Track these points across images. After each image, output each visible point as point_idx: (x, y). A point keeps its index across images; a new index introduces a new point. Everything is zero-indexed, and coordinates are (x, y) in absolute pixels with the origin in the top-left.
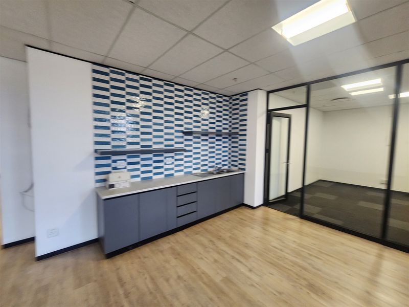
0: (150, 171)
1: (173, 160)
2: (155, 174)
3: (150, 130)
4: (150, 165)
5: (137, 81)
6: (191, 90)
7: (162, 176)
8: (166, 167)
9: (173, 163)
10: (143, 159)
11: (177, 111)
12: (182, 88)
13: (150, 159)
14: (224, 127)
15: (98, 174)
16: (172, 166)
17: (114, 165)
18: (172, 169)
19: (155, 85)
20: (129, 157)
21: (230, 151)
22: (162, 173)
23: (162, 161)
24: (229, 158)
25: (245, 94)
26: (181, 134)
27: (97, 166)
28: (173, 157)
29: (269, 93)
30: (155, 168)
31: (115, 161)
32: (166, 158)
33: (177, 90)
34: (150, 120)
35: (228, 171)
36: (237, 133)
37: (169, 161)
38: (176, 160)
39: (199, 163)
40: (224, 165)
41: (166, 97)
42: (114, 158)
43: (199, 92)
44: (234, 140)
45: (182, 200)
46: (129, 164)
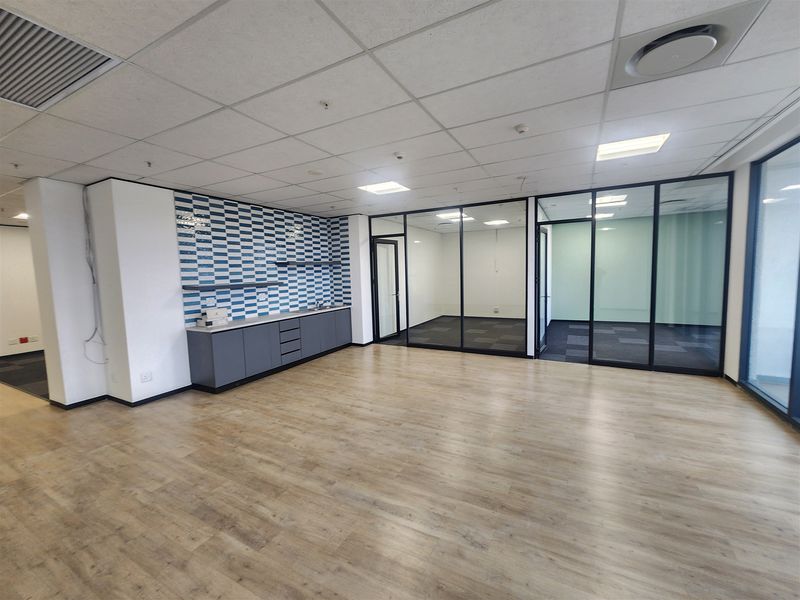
0: (243, 310)
1: (267, 296)
2: (247, 313)
3: (239, 262)
4: (242, 302)
5: (221, 207)
6: (282, 214)
7: (256, 314)
8: (259, 304)
9: (266, 300)
10: (233, 296)
11: (267, 238)
12: (272, 212)
13: (242, 295)
14: (323, 255)
15: (187, 313)
16: (266, 303)
17: (203, 303)
18: (266, 307)
19: (240, 210)
20: (218, 293)
21: (332, 285)
22: (255, 312)
23: (254, 298)
24: (332, 293)
25: (345, 217)
26: (274, 266)
27: (186, 304)
28: (266, 293)
29: (370, 218)
30: (247, 305)
31: (203, 298)
32: (258, 294)
33: (265, 214)
34: (238, 251)
35: (331, 307)
36: (339, 263)
37: (262, 297)
38: (270, 296)
39: (296, 300)
40: (325, 302)
41: (254, 223)
42: (203, 294)
43: (291, 215)
44: (335, 271)
45: (285, 337)
46: (219, 301)
